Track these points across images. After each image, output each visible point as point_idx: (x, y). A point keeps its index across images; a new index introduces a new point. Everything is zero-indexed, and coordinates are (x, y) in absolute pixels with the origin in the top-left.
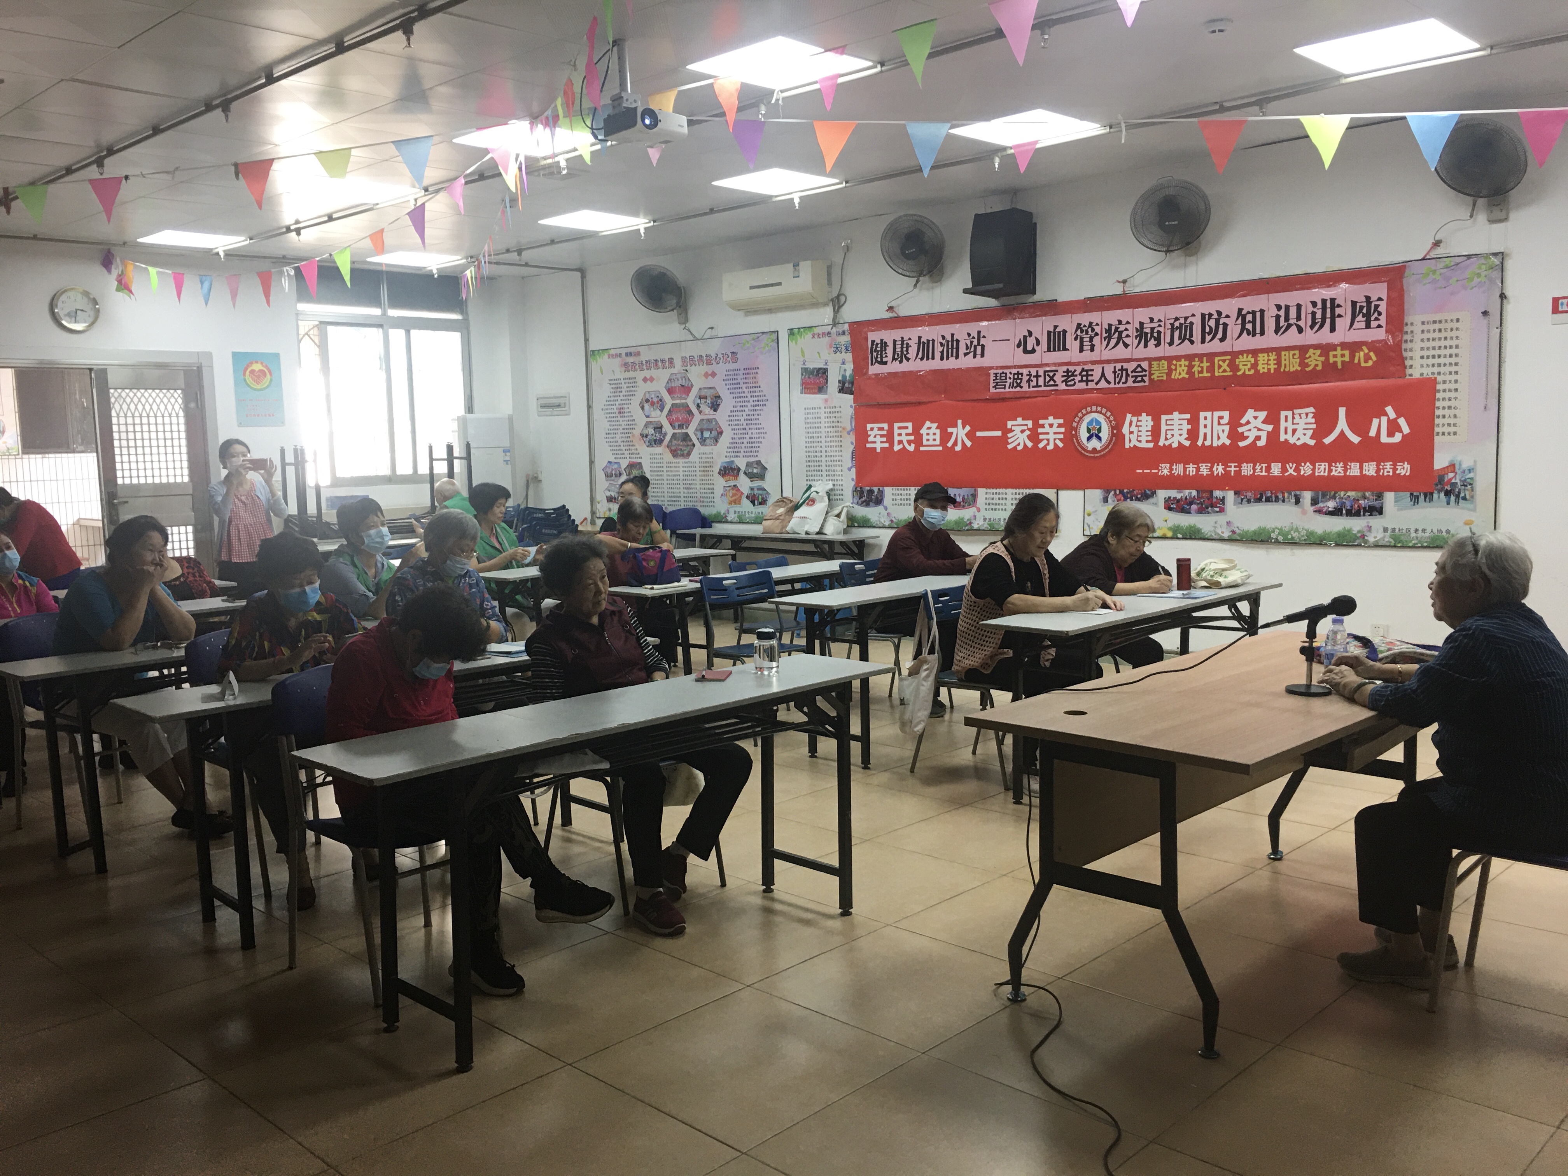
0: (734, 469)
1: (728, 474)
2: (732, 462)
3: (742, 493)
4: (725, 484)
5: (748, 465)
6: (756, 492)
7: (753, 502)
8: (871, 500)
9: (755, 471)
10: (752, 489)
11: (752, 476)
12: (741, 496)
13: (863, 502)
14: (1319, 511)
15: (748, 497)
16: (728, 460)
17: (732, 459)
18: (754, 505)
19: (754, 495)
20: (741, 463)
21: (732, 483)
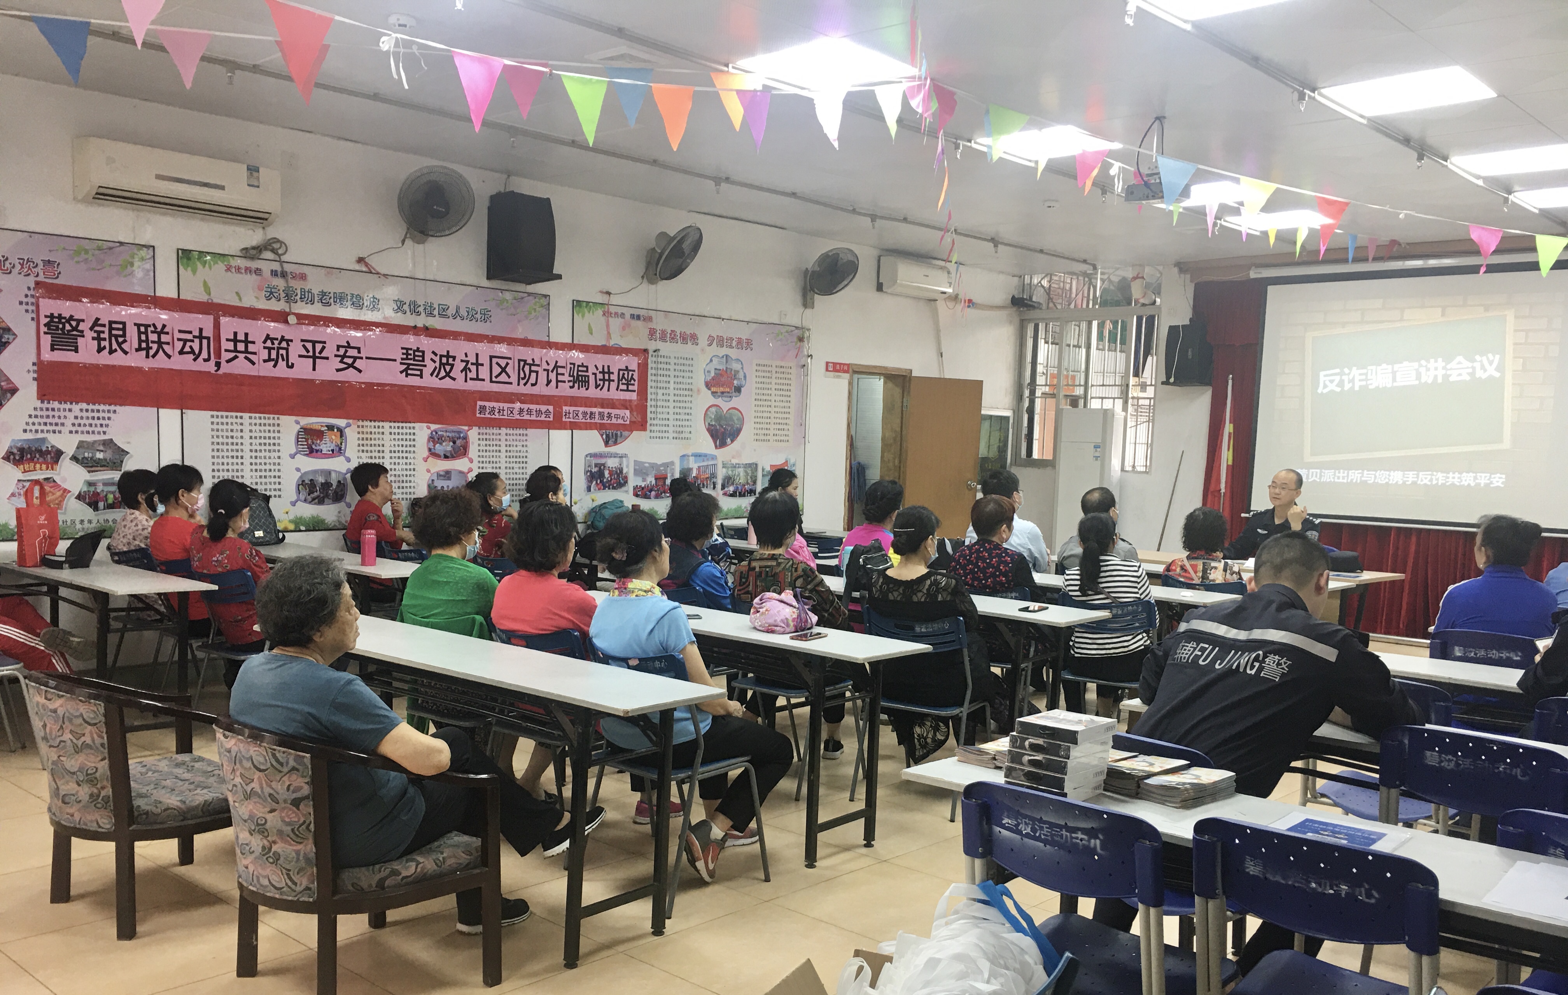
0: (48, 452)
1: (32, 460)
2: (44, 440)
3: (66, 491)
4: (21, 476)
5: (81, 445)
6: (100, 488)
7: (94, 505)
8: (327, 496)
9: (99, 455)
10: (90, 484)
11: (91, 464)
12: (63, 497)
13: (314, 499)
14: (725, 494)
15: (80, 497)
16: (29, 436)
17: (40, 435)
18: (96, 509)
19: (96, 494)
20: (67, 443)
21: (39, 475)
